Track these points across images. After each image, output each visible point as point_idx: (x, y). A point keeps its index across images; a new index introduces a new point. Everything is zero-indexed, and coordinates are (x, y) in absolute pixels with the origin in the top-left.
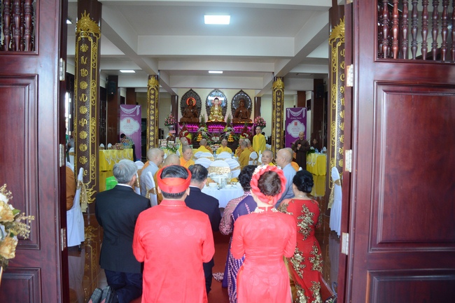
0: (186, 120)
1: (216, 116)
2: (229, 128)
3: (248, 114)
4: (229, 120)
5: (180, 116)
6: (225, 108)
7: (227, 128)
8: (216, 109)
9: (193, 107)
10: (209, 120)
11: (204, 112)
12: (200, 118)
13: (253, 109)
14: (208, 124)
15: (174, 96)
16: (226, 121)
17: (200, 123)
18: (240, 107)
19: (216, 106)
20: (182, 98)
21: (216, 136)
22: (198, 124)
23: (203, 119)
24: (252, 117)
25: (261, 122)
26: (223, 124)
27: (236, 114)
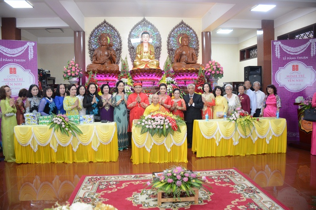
0: (96, 67)
1: (146, 61)
2: (170, 79)
3: (194, 57)
4: (167, 66)
5: (88, 61)
6: (158, 48)
7: (165, 80)
8: (146, 48)
9: (109, 47)
10: (134, 66)
11: (125, 54)
12: (120, 65)
13: (200, 50)
14: (134, 73)
15: (78, 33)
16: (162, 68)
17: (119, 73)
18: (182, 45)
19: (145, 45)
20: (91, 36)
21: (149, 93)
22: (117, 73)
23: (124, 65)
24: (200, 61)
25: (218, 69)
26: (159, 73)
27: (177, 57)
